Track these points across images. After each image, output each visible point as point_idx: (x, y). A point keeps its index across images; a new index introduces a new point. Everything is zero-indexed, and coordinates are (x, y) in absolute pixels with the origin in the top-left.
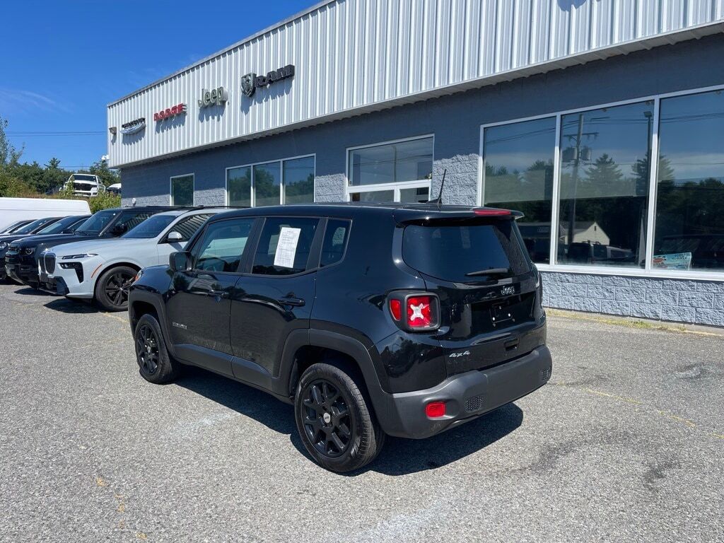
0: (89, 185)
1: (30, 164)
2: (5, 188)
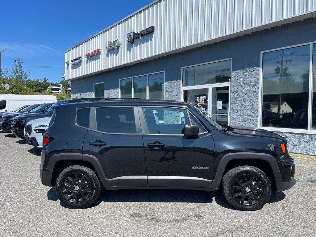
2: (21, 90)
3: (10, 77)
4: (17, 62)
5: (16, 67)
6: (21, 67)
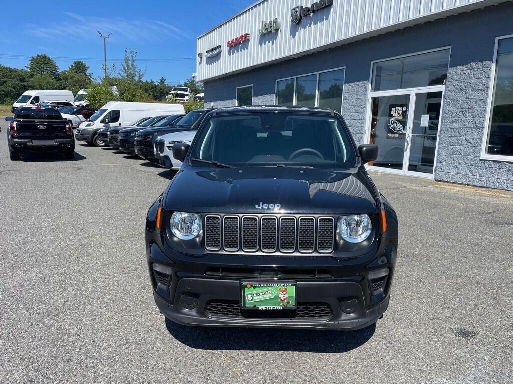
0: (184, 94)
1: (149, 81)
2: (134, 96)
3: (120, 77)
4: (129, 53)
5: (127, 62)
6: (134, 61)
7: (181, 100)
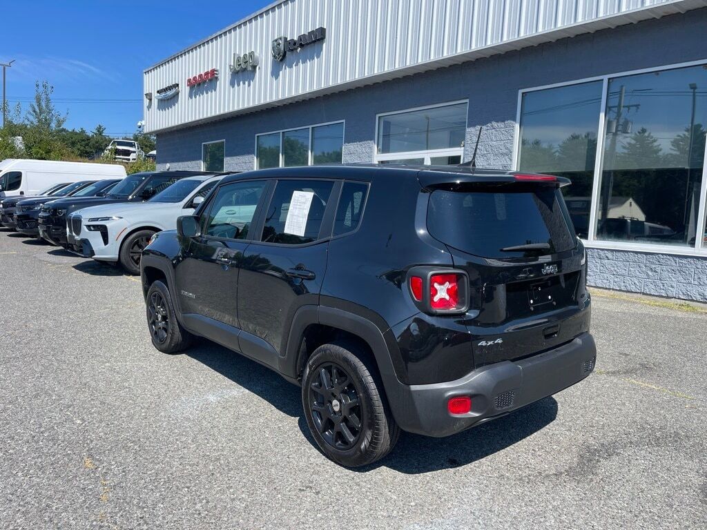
0: (129, 151)
1: (78, 130)
2: (48, 152)
3: (26, 122)
4: (41, 89)
5: (38, 100)
6: (48, 100)
7: (124, 159)
